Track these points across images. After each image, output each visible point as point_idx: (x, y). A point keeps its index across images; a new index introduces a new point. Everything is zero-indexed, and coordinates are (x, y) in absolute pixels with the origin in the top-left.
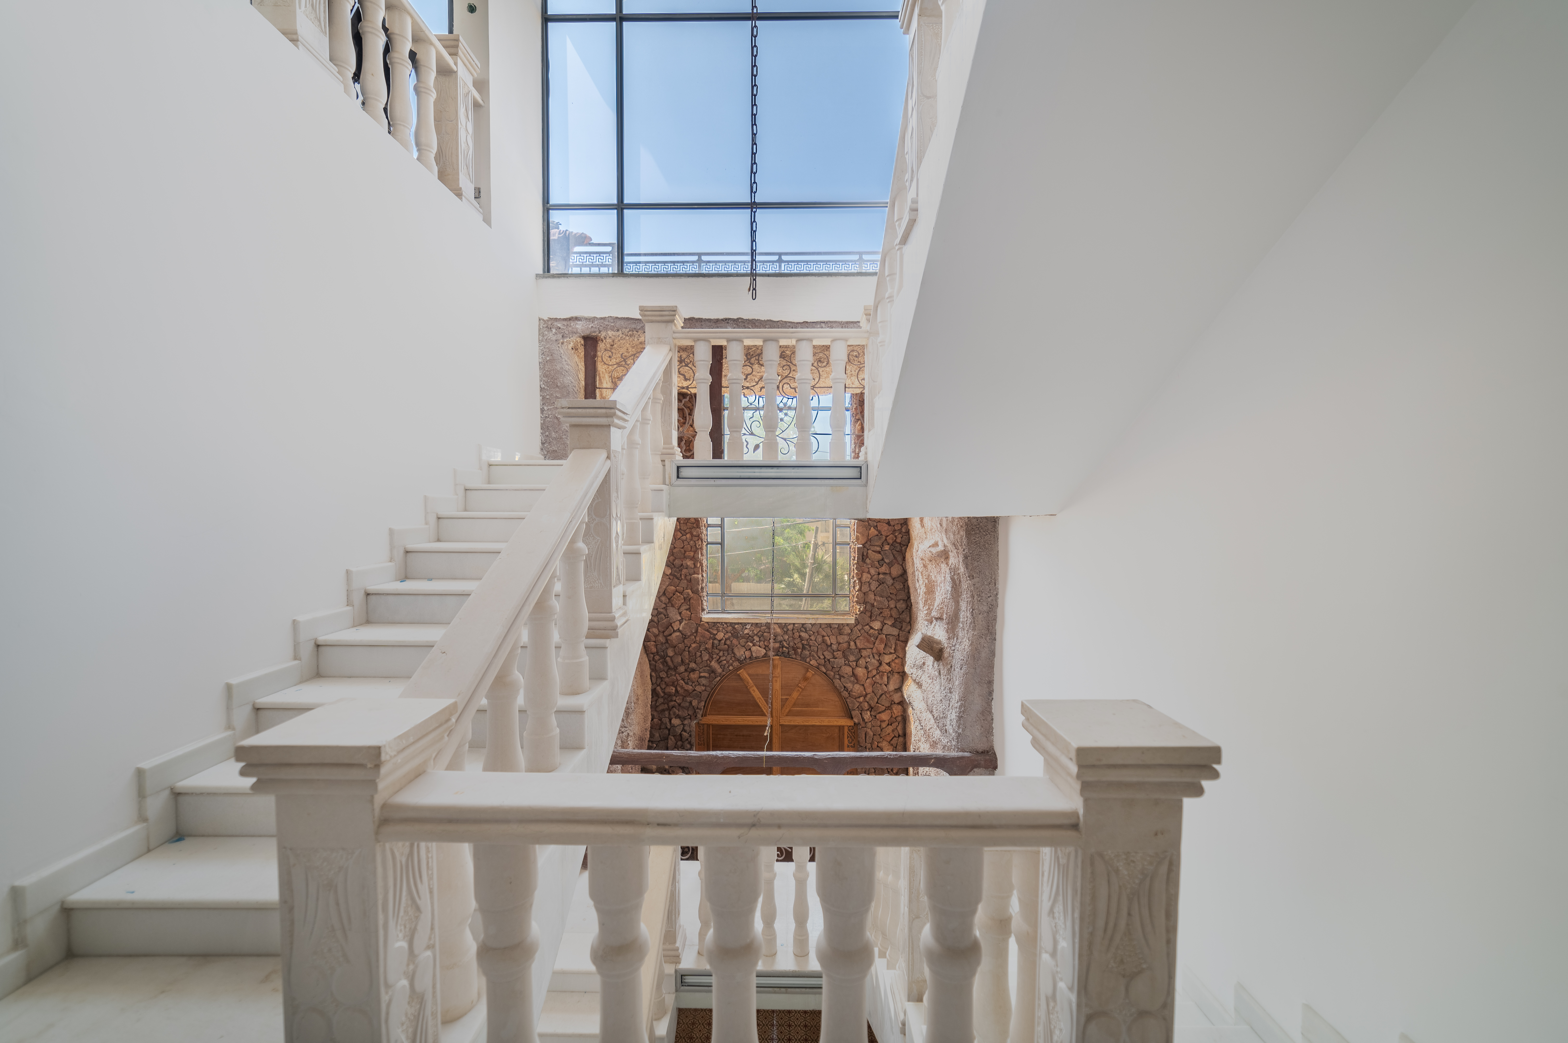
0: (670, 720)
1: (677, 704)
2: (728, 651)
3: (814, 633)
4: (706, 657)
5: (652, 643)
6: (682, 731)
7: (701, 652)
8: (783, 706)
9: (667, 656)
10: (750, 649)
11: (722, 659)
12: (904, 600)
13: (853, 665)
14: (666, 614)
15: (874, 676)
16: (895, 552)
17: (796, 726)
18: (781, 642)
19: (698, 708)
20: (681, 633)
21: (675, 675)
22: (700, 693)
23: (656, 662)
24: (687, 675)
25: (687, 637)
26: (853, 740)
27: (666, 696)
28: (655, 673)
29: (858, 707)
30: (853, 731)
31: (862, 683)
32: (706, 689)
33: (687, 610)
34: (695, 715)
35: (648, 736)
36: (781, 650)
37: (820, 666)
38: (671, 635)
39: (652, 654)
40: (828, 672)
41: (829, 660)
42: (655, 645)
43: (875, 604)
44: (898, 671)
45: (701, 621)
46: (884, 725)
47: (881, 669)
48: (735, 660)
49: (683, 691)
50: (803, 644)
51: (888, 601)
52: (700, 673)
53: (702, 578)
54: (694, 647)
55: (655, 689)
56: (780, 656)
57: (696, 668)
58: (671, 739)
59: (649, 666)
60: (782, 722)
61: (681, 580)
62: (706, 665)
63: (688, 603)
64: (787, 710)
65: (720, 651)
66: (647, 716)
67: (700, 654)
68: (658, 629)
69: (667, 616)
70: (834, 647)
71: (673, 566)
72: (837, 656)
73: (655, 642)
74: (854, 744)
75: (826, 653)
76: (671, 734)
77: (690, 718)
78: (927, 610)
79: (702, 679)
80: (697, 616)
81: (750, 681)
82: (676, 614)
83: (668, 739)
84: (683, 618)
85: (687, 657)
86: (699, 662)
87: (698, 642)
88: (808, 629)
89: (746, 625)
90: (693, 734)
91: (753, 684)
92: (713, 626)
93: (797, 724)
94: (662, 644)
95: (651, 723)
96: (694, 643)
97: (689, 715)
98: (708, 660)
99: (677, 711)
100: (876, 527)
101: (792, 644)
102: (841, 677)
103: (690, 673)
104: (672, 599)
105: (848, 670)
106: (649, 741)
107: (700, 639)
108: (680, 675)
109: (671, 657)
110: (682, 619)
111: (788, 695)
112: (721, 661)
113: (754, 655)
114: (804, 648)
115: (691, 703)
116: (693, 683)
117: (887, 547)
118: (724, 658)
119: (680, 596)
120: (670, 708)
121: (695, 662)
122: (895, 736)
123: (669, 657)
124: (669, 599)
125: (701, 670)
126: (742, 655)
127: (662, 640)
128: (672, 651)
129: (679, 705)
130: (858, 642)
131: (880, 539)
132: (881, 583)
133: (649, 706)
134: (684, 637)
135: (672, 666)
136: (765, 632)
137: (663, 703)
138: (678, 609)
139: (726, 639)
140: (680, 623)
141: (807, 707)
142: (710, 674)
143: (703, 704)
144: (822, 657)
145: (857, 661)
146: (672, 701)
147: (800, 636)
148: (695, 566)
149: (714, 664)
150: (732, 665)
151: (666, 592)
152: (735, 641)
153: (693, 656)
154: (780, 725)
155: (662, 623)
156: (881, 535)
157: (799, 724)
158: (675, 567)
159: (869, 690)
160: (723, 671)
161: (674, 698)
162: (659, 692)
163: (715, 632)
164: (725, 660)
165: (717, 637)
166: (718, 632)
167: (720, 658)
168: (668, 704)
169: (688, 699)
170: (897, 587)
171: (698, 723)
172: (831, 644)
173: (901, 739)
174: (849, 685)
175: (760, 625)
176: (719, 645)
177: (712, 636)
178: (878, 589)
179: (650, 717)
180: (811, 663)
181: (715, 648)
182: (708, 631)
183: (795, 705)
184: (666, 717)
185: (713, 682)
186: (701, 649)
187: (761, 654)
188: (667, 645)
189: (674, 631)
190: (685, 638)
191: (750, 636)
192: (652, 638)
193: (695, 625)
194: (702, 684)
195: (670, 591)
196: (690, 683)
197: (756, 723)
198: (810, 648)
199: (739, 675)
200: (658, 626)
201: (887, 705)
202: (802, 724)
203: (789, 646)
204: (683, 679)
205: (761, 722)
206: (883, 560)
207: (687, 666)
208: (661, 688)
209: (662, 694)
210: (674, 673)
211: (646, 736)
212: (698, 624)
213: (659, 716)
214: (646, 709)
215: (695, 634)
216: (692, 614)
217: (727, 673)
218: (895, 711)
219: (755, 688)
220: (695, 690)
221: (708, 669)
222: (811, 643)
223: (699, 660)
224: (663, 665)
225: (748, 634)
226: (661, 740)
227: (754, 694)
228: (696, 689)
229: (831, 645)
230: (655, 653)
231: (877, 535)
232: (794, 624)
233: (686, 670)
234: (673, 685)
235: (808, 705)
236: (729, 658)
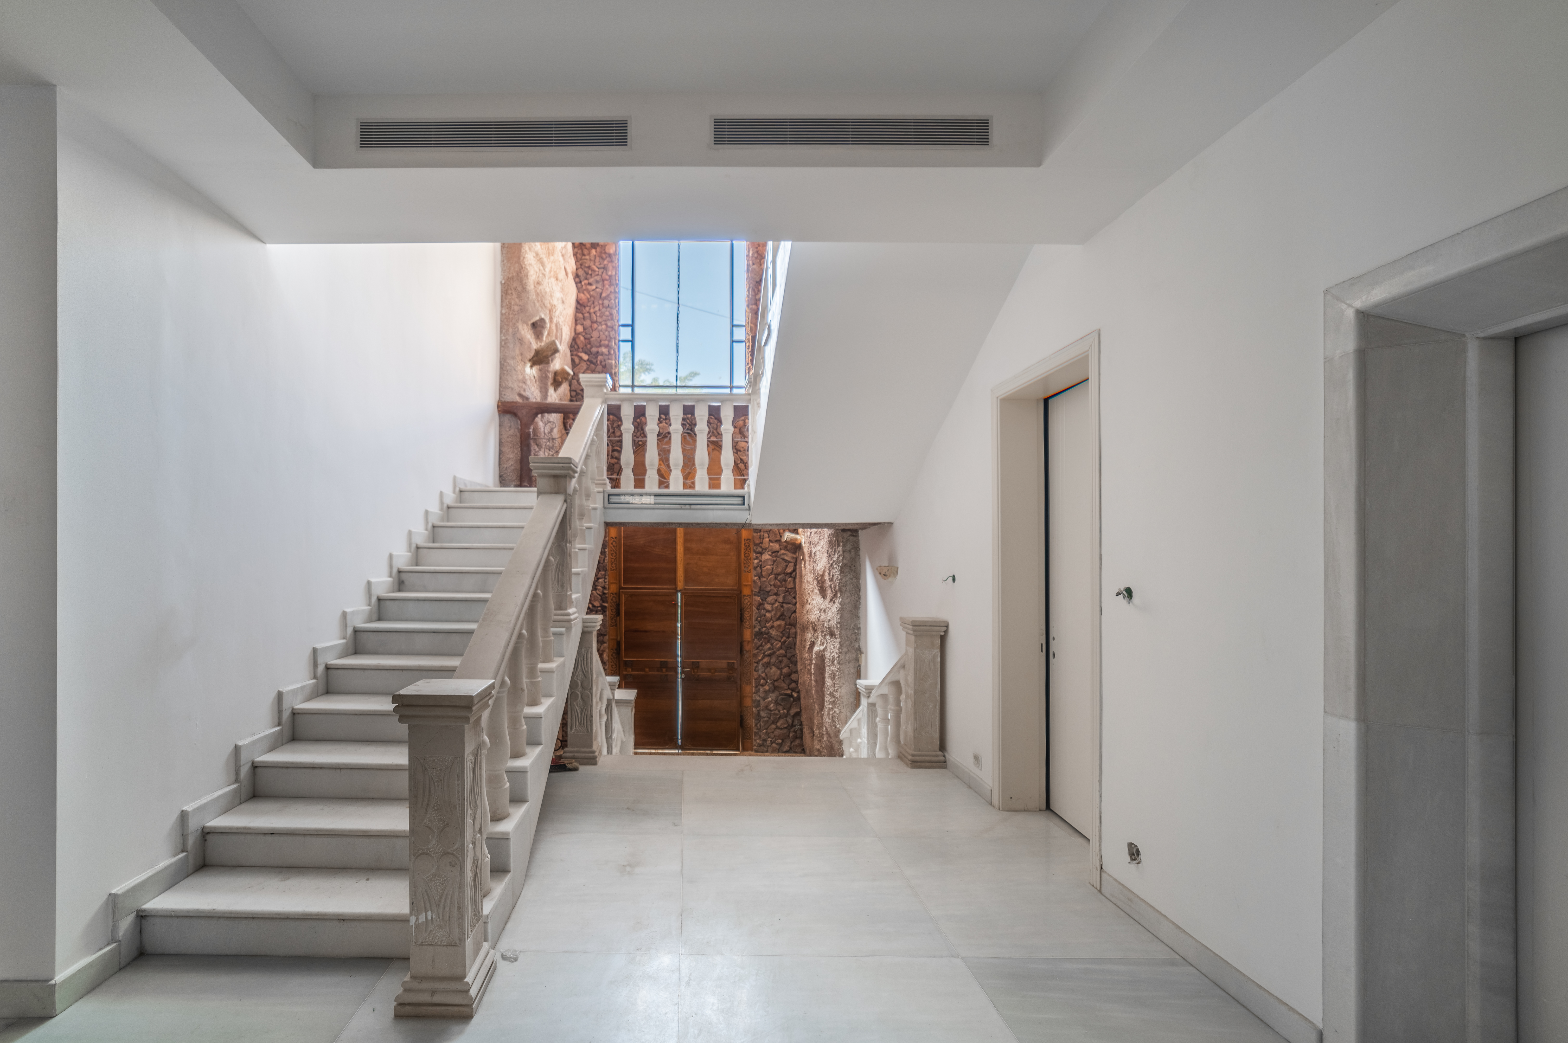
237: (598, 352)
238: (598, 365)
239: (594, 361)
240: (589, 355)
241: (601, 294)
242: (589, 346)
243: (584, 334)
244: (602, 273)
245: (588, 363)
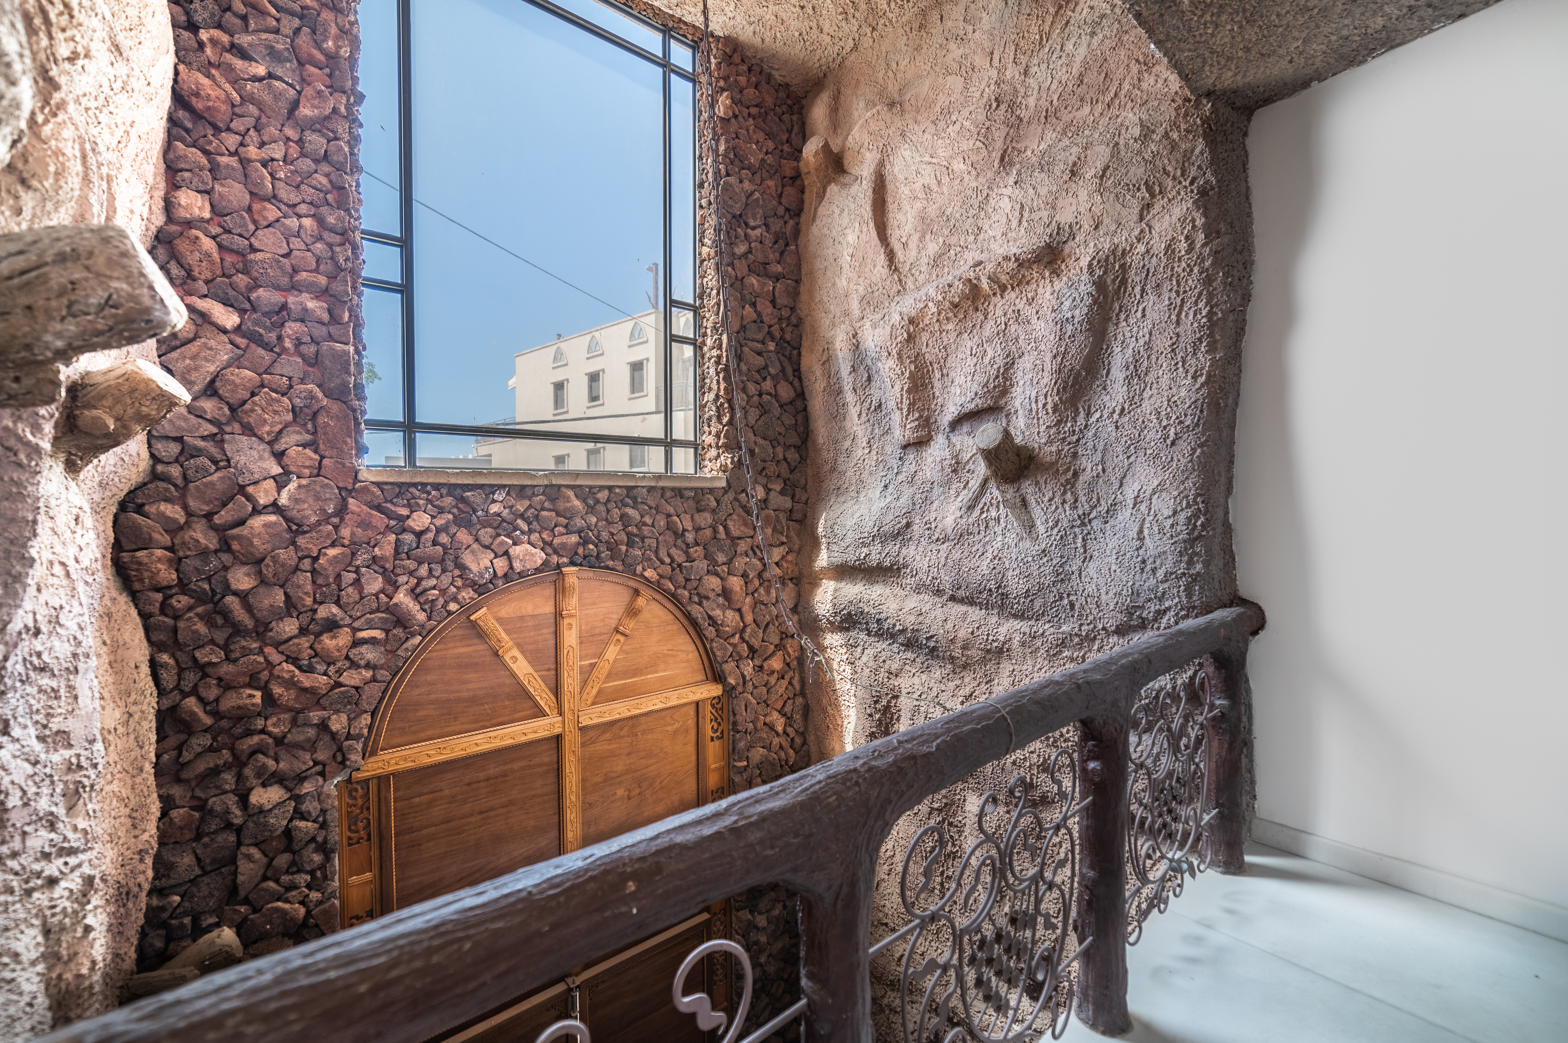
0: (244, 799)
1: (270, 741)
2: (442, 561)
3: (650, 508)
4: (374, 584)
5: (159, 552)
6: (291, 820)
7: (357, 571)
8: (584, 683)
9: (228, 589)
10: (506, 553)
11: (426, 584)
12: (795, 447)
13: (723, 571)
14: (219, 457)
15: (756, 590)
16: (782, 358)
17: (612, 723)
18: (579, 532)
19: (349, 737)
20: (284, 517)
21: (261, 651)
22: (357, 688)
23: (176, 618)
24: (307, 645)
25: (306, 528)
26: (719, 724)
27: (224, 723)
28: (173, 656)
29: (731, 656)
30: (720, 706)
31: (737, 607)
32: (374, 676)
33: (304, 446)
34: (339, 759)
35: (150, 874)
36: (580, 550)
37: (663, 581)
38: (242, 522)
39: (158, 590)
40: (679, 591)
41: (680, 565)
42: (170, 561)
43: (757, 450)
44: (792, 576)
45: (356, 479)
46: (773, 680)
47: (766, 575)
48: (465, 586)
49: (293, 693)
50: (629, 534)
51: (774, 447)
52: (355, 630)
53: (356, 357)
54: (335, 557)
55: (174, 709)
56: (581, 565)
57: (342, 619)
58: (249, 857)
59: (141, 633)
60: (585, 721)
61: (279, 355)
62: (374, 605)
63: (310, 426)
64: (595, 691)
65: (420, 563)
66: (143, 806)
67: (354, 576)
68: (185, 507)
69: (223, 462)
70: (690, 537)
71: (247, 306)
72: (695, 555)
73: (171, 549)
74: (722, 732)
75: (673, 551)
76: (247, 841)
77: (322, 774)
78: (917, 420)
79: (364, 649)
80: (344, 465)
81: (503, 635)
82: (261, 458)
83: (233, 861)
84: (292, 468)
85: (309, 588)
86: (351, 600)
87: (346, 542)
88: (639, 500)
89: (494, 493)
90: (333, 816)
91: (511, 643)
92: (397, 496)
93: (618, 716)
94: (204, 553)
95: (158, 828)
96: (333, 545)
97: (316, 763)
98: (382, 591)
99: (271, 763)
100: (754, 305)
101: (605, 535)
102: (703, 597)
103: (318, 635)
104: (247, 407)
105: (713, 582)
106: (150, 894)
107: (353, 534)
108: (282, 648)
109: (243, 597)
110: (287, 473)
111: (593, 656)
112: (425, 591)
113: (518, 566)
114: (630, 544)
115: (323, 726)
116: (329, 664)
117: (772, 346)
118: (433, 582)
119: (278, 401)
120: (244, 759)
121: (337, 603)
122: (789, 698)
123: (235, 593)
124: (232, 409)
125: (356, 624)
126: (486, 568)
127: (203, 541)
128: (248, 575)
129: (279, 741)
130: (730, 524)
131: (760, 329)
132: (764, 410)
133: (149, 768)
134: (294, 527)
135: (249, 623)
136: (543, 509)
137: (211, 749)
138: (270, 443)
139: (438, 531)
140: (280, 488)
141: (634, 676)
142: (387, 631)
143: (366, 719)
144: (668, 560)
145: (729, 563)
146: (249, 733)
147: (623, 517)
148: (334, 319)
149: (402, 597)
150: (455, 599)
151: (218, 384)
152: (463, 536)
153: (328, 585)
154: (580, 729)
155: (206, 485)
156: (762, 322)
157: (623, 716)
158: (254, 309)
159: (749, 618)
160: (430, 618)
161: (260, 723)
162: (193, 714)
163: (404, 512)
164: (434, 588)
165: (410, 523)
166: (412, 512)
167: (418, 584)
168: (232, 749)
169: (315, 716)
170: (787, 422)
171: (349, 781)
172: (684, 530)
173: (799, 700)
174: (717, 613)
175: (530, 493)
176: (418, 547)
177: (393, 523)
178: (759, 423)
179: (155, 808)
180: (646, 574)
181: (404, 556)
182: (379, 508)
183: (610, 676)
184: (225, 792)
185: (399, 652)
186: (358, 563)
187: (535, 562)
188: (226, 558)
189: (257, 511)
190: (299, 532)
191: (504, 520)
192: (156, 536)
193: (337, 491)
194: (362, 663)
195: (238, 381)
196: (321, 668)
197: (524, 739)
198: (643, 542)
199: (474, 625)
200: (183, 497)
201: (777, 641)
202: (628, 714)
203: (600, 541)
204: (294, 660)
205: (535, 732)
206: (766, 367)
207: (305, 618)
208: (201, 700)
209: (208, 721)
210: (255, 645)
211: (141, 878)
212: (346, 489)
213: (193, 797)
214: (138, 780)
215: (335, 520)
216: (322, 457)
217: (440, 622)
218: (790, 650)
219: (515, 652)
220: (339, 685)
221: (380, 618)
222: (646, 530)
223: (351, 593)
224: (210, 622)
225: (499, 515)
226: (205, 873)
227: (514, 667)
228: (341, 679)
229: (683, 535)
230: (170, 587)
231: (755, 322)
232: (610, 488)
233: (303, 631)
234: (253, 681)
235: (637, 672)
236: (446, 580)
237: (284, 307)
238: (284, 350)
239: (272, 336)
240: (242, 312)
241: (295, 105)
242: (241, 280)
243: (215, 230)
244: (297, 31)
245: (241, 341)
